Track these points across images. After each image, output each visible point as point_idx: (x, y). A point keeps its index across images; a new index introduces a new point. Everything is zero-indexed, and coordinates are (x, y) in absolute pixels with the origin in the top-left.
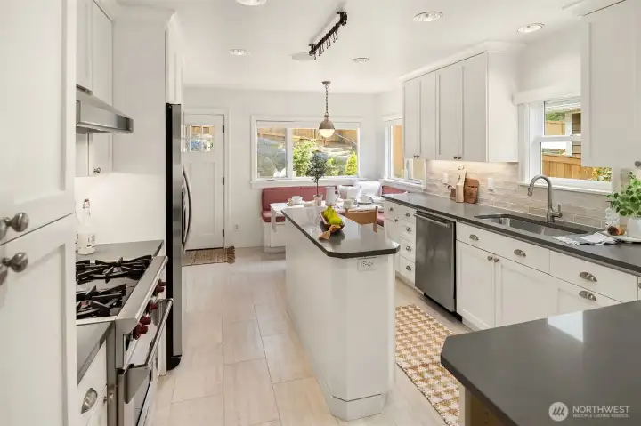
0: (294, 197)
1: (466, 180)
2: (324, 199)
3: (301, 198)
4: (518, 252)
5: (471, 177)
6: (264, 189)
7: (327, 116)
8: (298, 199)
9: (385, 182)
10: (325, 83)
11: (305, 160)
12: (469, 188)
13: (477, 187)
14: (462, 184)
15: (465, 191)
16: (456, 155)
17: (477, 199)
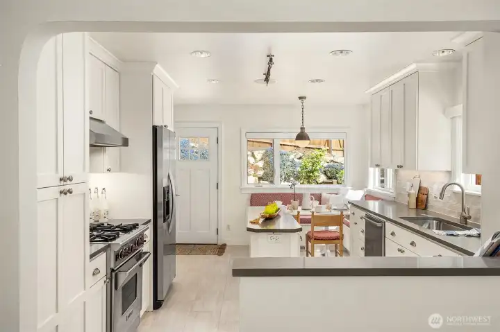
1: (420, 188)
2: (300, 205)
3: (281, 203)
4: (412, 244)
5: (424, 185)
6: (252, 194)
7: (302, 128)
8: (278, 203)
9: (368, 190)
10: (302, 98)
11: (315, 170)
12: (421, 196)
13: (427, 195)
14: (414, 192)
15: (417, 198)
16: (399, 164)
17: (426, 206)
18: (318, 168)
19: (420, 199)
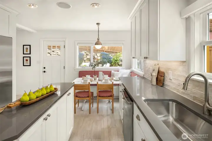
0: (87, 76)
1: (159, 72)
3: (90, 76)
6: (80, 72)
7: (98, 39)
8: (88, 77)
9: (132, 70)
10: (98, 24)
12: (159, 77)
13: (164, 77)
14: (155, 74)
15: (157, 78)
16: (145, 56)
17: (163, 84)
18: (118, 59)
19: (158, 79)
